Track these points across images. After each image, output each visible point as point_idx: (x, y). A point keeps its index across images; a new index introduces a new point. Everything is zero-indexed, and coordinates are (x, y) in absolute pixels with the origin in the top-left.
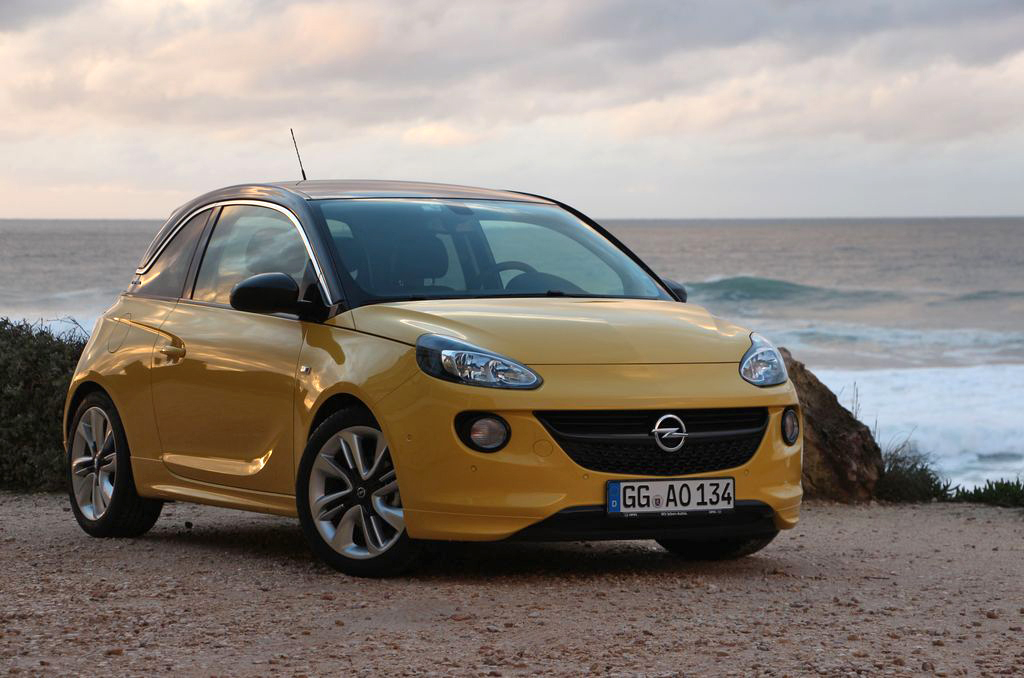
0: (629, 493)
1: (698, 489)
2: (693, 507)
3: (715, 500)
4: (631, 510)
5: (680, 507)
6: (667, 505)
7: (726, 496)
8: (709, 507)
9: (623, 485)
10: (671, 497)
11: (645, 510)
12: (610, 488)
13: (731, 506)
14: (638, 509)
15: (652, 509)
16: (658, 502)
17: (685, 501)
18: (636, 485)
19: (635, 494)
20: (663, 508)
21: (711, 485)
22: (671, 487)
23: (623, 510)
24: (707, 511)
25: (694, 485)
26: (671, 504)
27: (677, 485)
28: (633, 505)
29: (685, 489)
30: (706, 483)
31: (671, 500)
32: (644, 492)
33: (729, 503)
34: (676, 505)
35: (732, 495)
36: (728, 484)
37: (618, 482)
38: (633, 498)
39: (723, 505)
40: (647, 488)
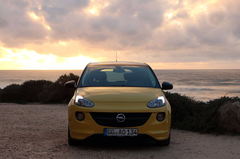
0: (109, 131)
1: (127, 131)
2: (126, 135)
4: (110, 135)
5: (122, 135)
6: (119, 134)
7: (135, 133)
8: (130, 135)
9: (108, 129)
10: (120, 132)
11: (113, 135)
13: (137, 135)
14: (111, 135)
15: (115, 135)
16: (117, 133)
17: (124, 133)
18: (111, 129)
19: (111, 131)
20: (118, 135)
21: (131, 130)
23: (108, 135)
25: (126, 130)
27: (122, 130)
28: (110, 134)
31: (120, 133)
32: (113, 131)
33: (136, 134)
34: (121, 134)
35: (137, 133)
36: (136, 130)
37: (107, 128)
38: (110, 132)
39: (134, 135)
40: (114, 130)
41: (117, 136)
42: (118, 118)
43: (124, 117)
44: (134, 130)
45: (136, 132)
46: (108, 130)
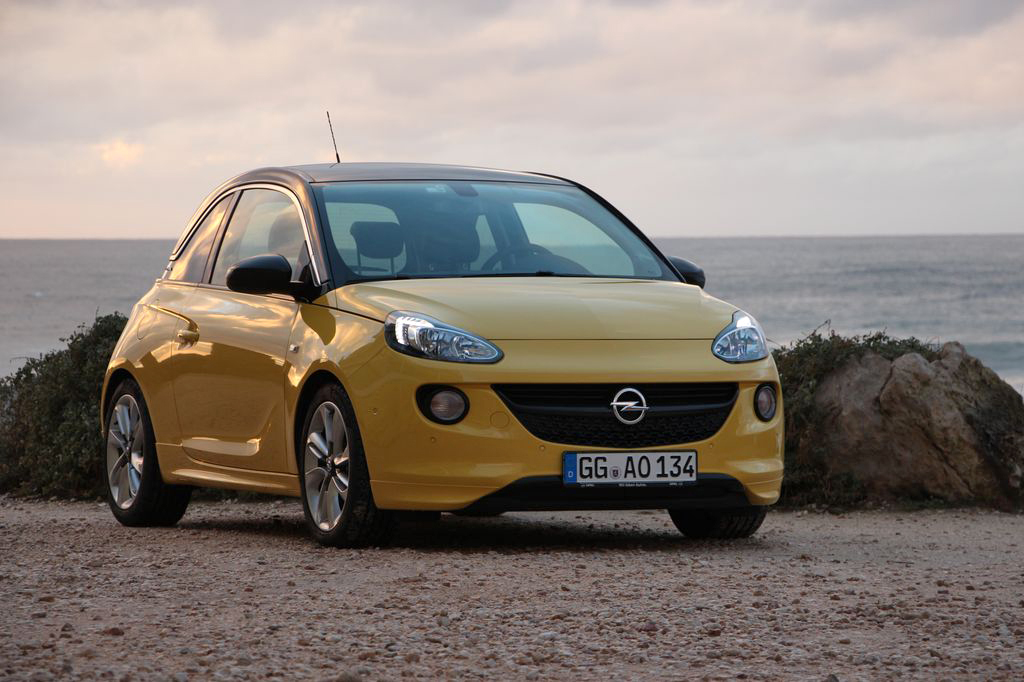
0: (586, 464)
2: (653, 478)
3: (676, 471)
4: (588, 480)
5: (639, 479)
6: (625, 476)
7: (688, 468)
8: (670, 479)
9: (579, 456)
10: (630, 469)
12: (567, 459)
13: (694, 479)
14: (595, 480)
15: (610, 479)
16: (616, 473)
17: (644, 472)
18: (593, 456)
19: (592, 465)
20: (621, 479)
21: (672, 457)
22: (630, 459)
23: (580, 480)
24: (668, 483)
25: (653, 457)
26: (630, 475)
27: (636, 457)
28: (590, 476)
29: (644, 461)
30: (667, 456)
31: (630, 472)
32: (601, 463)
33: (691, 476)
34: (635, 476)
35: (694, 468)
36: (690, 457)
37: (576, 453)
39: (685, 478)
40: (604, 459)
41: (617, 484)
42: (619, 408)
43: (641, 404)
44: (684, 456)
45: (691, 467)
46: (582, 459)
